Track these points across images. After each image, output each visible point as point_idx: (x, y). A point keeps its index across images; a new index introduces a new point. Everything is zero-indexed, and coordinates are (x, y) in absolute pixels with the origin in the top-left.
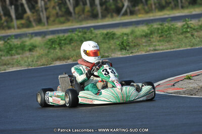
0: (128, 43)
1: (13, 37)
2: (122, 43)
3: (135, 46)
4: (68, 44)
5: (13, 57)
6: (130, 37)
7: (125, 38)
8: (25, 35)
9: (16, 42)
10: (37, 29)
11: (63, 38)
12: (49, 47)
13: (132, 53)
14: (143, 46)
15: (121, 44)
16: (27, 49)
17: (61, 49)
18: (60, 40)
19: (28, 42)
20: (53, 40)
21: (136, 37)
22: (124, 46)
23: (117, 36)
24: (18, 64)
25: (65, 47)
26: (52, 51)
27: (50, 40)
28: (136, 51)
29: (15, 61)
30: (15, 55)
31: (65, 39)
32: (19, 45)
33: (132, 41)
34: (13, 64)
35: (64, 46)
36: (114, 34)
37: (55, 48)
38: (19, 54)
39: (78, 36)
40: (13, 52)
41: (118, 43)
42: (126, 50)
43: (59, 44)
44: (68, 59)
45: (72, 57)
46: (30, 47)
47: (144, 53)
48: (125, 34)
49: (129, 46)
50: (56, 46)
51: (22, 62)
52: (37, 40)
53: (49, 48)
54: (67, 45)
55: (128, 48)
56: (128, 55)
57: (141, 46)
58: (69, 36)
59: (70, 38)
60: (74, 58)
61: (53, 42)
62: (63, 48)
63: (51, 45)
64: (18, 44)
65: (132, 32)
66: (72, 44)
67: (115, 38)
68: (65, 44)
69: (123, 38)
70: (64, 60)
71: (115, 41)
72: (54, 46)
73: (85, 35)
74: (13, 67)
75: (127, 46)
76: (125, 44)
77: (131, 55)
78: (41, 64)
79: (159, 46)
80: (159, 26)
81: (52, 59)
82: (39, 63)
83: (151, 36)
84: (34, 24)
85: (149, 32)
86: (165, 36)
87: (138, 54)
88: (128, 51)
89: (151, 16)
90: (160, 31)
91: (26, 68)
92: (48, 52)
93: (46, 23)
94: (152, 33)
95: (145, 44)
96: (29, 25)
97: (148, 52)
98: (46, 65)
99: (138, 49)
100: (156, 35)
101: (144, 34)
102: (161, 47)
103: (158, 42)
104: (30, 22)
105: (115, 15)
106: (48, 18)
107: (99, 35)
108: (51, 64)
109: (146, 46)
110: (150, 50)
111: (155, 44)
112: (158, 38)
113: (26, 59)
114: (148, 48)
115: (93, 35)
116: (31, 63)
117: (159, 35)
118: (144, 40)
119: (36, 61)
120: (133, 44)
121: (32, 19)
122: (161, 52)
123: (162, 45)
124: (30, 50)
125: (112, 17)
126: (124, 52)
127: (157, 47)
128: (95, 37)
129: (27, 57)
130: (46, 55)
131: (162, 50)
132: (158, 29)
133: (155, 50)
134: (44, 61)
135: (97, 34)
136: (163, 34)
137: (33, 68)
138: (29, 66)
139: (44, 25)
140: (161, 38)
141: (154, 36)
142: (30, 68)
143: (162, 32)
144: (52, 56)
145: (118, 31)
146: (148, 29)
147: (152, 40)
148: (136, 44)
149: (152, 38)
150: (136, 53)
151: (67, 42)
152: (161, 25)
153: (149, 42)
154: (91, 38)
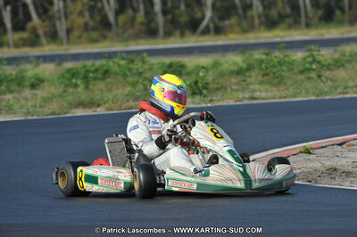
0: (207, 83)
1: (5, 62)
2: (196, 83)
3: (218, 89)
4: (100, 79)
5: (3, 97)
6: (210, 73)
7: (201, 74)
8: (26, 59)
9: (9, 71)
10: (49, 49)
11: (93, 69)
12: (66, 82)
13: (211, 101)
14: (232, 89)
15: (193, 84)
16: (27, 83)
17: (87, 87)
18: (88, 71)
19: (31, 71)
20: (74, 71)
21: (222, 75)
22: (198, 88)
23: (188, 70)
24: (10, 110)
25: (94, 85)
26: (71, 90)
27: (68, 71)
28: (219, 97)
29: (4, 104)
30: (4, 94)
31: (96, 71)
32: (13, 77)
33: (214, 80)
35: (93, 82)
36: (183, 66)
37: (76, 86)
38: (11, 92)
39: (119, 65)
40: (3, 88)
41: (189, 83)
42: (201, 94)
43: (86, 77)
44: (99, 105)
45: (105, 103)
46: (33, 80)
47: (232, 103)
48: (203, 67)
49: (207, 89)
50: (79, 82)
51: (16, 107)
52: (47, 69)
53: (66, 86)
54: (98, 82)
55: (205, 92)
56: (204, 105)
57: (229, 91)
58: (104, 66)
59: (105, 68)
60: (107, 105)
61: (73, 74)
62: (91, 87)
63: (70, 80)
64: (11, 75)
65: (216, 65)
66: (108, 80)
67: (184, 72)
68: (95, 79)
69: (199, 72)
70: (90, 108)
72: (74, 81)
73: (131, 66)
75: (204, 88)
76: (200, 85)
77: (209, 105)
78: (50, 112)
79: (261, 91)
80: (264, 57)
81: (70, 104)
82: (46, 110)
83: (248, 74)
84: (43, 40)
85: (244, 66)
86: (271, 75)
87: (221, 103)
88: (204, 96)
89: (251, 38)
90: (263, 66)
91: (23, 118)
92: (64, 91)
93: (65, 40)
94: (250, 68)
95: (235, 87)
96: (34, 42)
97: (240, 101)
98: (59, 114)
99: (222, 96)
100: (257, 71)
101: (236, 68)
102: (263, 95)
103: (260, 83)
104: (37, 36)
105: (187, 32)
106: (69, 31)
107: (155, 67)
108: (67, 113)
109: (237, 90)
110: (244, 98)
111: (252, 87)
112: (260, 78)
113: (23, 101)
114: (241, 95)
115: (146, 67)
116: (31, 110)
117: (262, 73)
118: (234, 81)
119: (41, 107)
120: (215, 86)
121: (40, 32)
122: (263, 101)
123: (267, 90)
124: (33, 86)
125: (182, 35)
126: (197, 98)
127: (257, 94)
128: (150, 69)
129: (26, 99)
130: (60, 96)
131: (264, 99)
132: (261, 61)
133: (253, 98)
134: (54, 106)
135: (153, 65)
136: (269, 71)
137: (35, 117)
138: (28, 113)
139: (62, 44)
140: (266, 78)
141: (253, 74)
142: (30, 118)
143: (267, 68)
144: (70, 98)
145: (191, 62)
146: (244, 61)
147: (249, 80)
148: (219, 86)
149: (250, 77)
150: (218, 101)
151: (99, 75)
152: (267, 54)
153: (244, 83)
154: (141, 70)
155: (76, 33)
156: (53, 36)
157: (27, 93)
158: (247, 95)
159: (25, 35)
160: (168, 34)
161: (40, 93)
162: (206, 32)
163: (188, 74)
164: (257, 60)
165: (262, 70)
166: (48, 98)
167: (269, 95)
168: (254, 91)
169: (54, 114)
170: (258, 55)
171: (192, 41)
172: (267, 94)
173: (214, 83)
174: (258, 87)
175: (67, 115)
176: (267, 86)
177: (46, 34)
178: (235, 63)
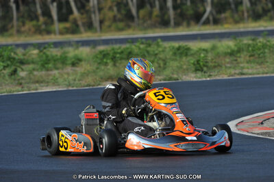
0: (207, 62)
1: (52, 46)
2: (198, 61)
3: (215, 67)
4: (124, 59)
5: (50, 72)
6: (209, 54)
7: (202, 55)
8: (69, 43)
9: (55, 52)
10: (86, 36)
11: (119, 51)
12: (99, 61)
13: (210, 76)
14: (226, 67)
15: (196, 63)
16: (69, 62)
17: (115, 65)
18: (116, 53)
19: (72, 52)
20: (105, 53)
21: (218, 55)
22: (200, 66)
23: (192, 52)
24: (55, 83)
25: (120, 63)
26: (103, 67)
27: (101, 52)
28: (216, 73)
29: (51, 78)
30: (51, 70)
31: (122, 52)
32: (59, 57)
33: (212, 59)
34: (48, 82)
35: (119, 61)
36: (188, 49)
37: (106, 64)
38: (57, 69)
39: (140, 48)
40: (50, 65)
41: (192, 62)
42: (202, 70)
43: (114, 59)
46: (73, 60)
47: (226, 77)
48: (204, 50)
49: (207, 66)
50: (108, 61)
51: (60, 80)
52: (85, 51)
53: (99, 63)
54: (123, 61)
55: (205, 69)
56: (204, 79)
57: (224, 68)
58: (128, 48)
59: (129, 50)
61: (105, 55)
62: (117, 64)
63: (102, 59)
64: (57, 55)
65: (214, 48)
67: (189, 54)
68: (121, 59)
69: (200, 54)
71: (189, 58)
72: (105, 60)
73: (149, 49)
74: (47, 86)
75: (204, 66)
76: (201, 64)
77: (208, 79)
78: (86, 84)
79: (248, 68)
80: (250, 42)
81: (102, 78)
82: (83, 83)
83: (238, 55)
84: (82, 29)
85: (236, 49)
86: (256, 56)
87: (218, 78)
88: (205, 72)
89: (241, 27)
90: (250, 49)
91: (65, 89)
92: (97, 68)
93: (98, 29)
94: (239, 51)
95: (228, 65)
96: (74, 30)
97: (232, 76)
98: (94, 86)
99: (218, 72)
100: (245, 53)
101: (229, 51)
102: (250, 71)
103: (247, 63)
104: (77, 26)
105: (192, 23)
106: (101, 22)
107: (168, 50)
108: (99, 85)
109: (230, 67)
110: (235, 73)
111: (242, 65)
112: (248, 58)
113: (66, 76)
114: (233, 71)
115: (160, 49)
116: (72, 82)
117: (249, 54)
118: (227, 60)
119: (79, 80)
120: (213, 64)
121: (80, 23)
122: (250, 76)
123: (252, 68)
124: (73, 64)
125: (188, 25)
126: (199, 74)
127: (245, 71)
128: (163, 51)
129: (68, 74)
130: (94, 72)
131: (250, 74)
132: (249, 45)
133: (242, 74)
134: (90, 80)
135: (165, 48)
136: (255, 52)
137: (75, 88)
138: (69, 85)
139: (96, 31)
140: (252, 58)
141: (242, 55)
142: (71, 88)
143: (253, 50)
144: (101, 73)
145: (195, 46)
146: (235, 45)
147: (239, 60)
148: (216, 64)
149: (240, 57)
150: (215, 76)
151: (124, 56)
152: (253, 40)
153: (235, 62)
154: (156, 52)
155: (107, 23)
156: (89, 26)
157: (69, 69)
158: (237, 72)
159: (68, 25)
160: (177, 24)
161: (80, 70)
162: (207, 22)
163: (192, 55)
164: (246, 44)
165: (249, 52)
166: (85, 73)
167: (255, 71)
168: (243, 68)
169: (89, 85)
170: (246, 41)
171: (196, 30)
172: (253, 71)
173: (211, 62)
174: (246, 65)
175: (99, 87)
176: (253, 65)
177: (84, 24)
178: (229, 47)
